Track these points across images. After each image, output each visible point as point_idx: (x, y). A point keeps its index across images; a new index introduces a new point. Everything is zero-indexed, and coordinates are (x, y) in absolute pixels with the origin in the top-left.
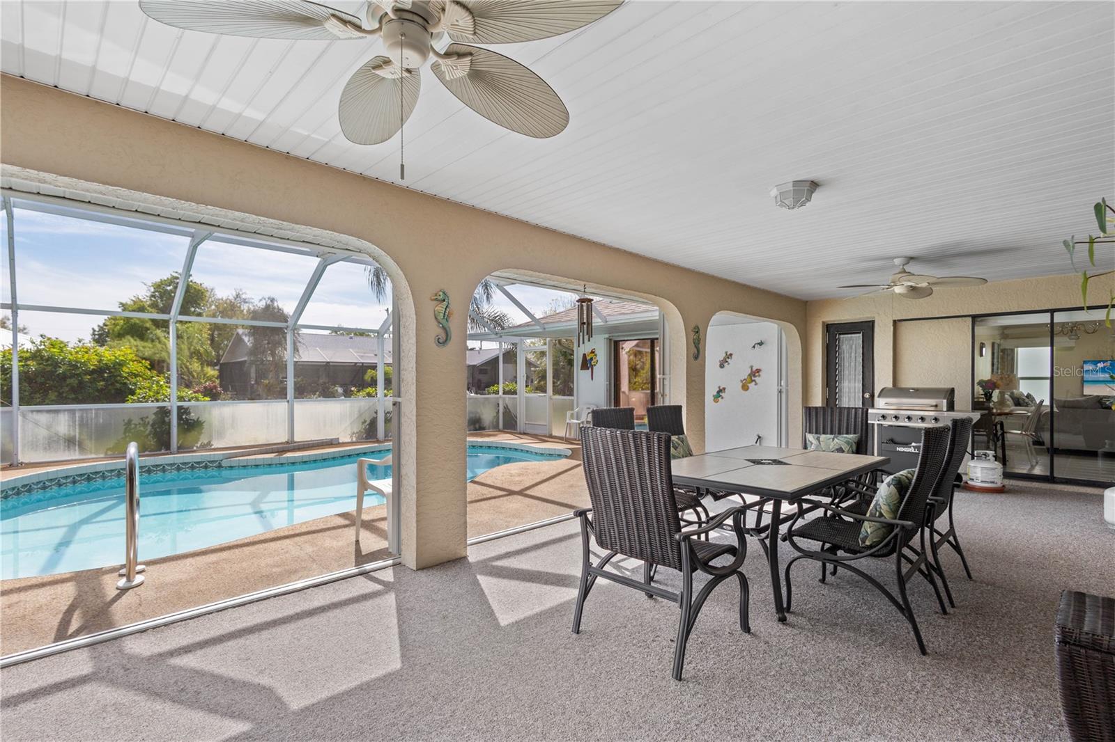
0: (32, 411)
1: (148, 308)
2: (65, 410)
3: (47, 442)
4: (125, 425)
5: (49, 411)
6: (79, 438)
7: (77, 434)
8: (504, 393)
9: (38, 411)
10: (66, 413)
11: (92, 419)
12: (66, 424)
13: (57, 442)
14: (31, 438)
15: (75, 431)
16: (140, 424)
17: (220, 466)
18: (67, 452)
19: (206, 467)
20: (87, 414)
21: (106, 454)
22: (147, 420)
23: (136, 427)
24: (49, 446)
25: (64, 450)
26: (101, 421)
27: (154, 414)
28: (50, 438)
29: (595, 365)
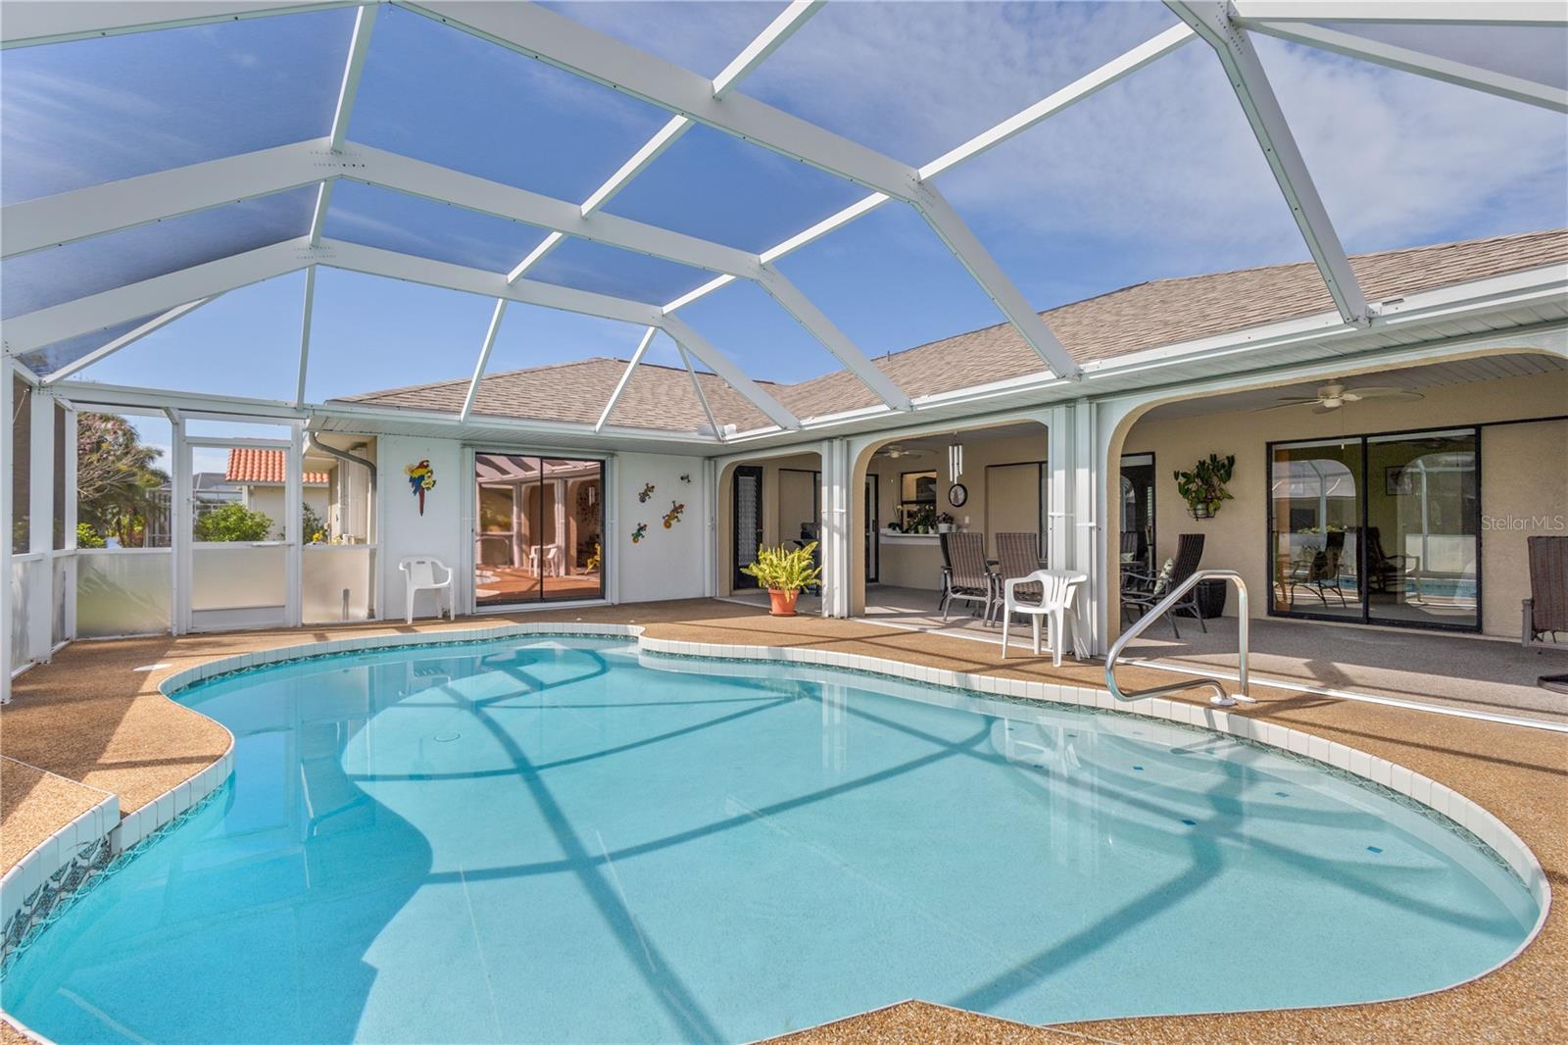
29: (428, 489)
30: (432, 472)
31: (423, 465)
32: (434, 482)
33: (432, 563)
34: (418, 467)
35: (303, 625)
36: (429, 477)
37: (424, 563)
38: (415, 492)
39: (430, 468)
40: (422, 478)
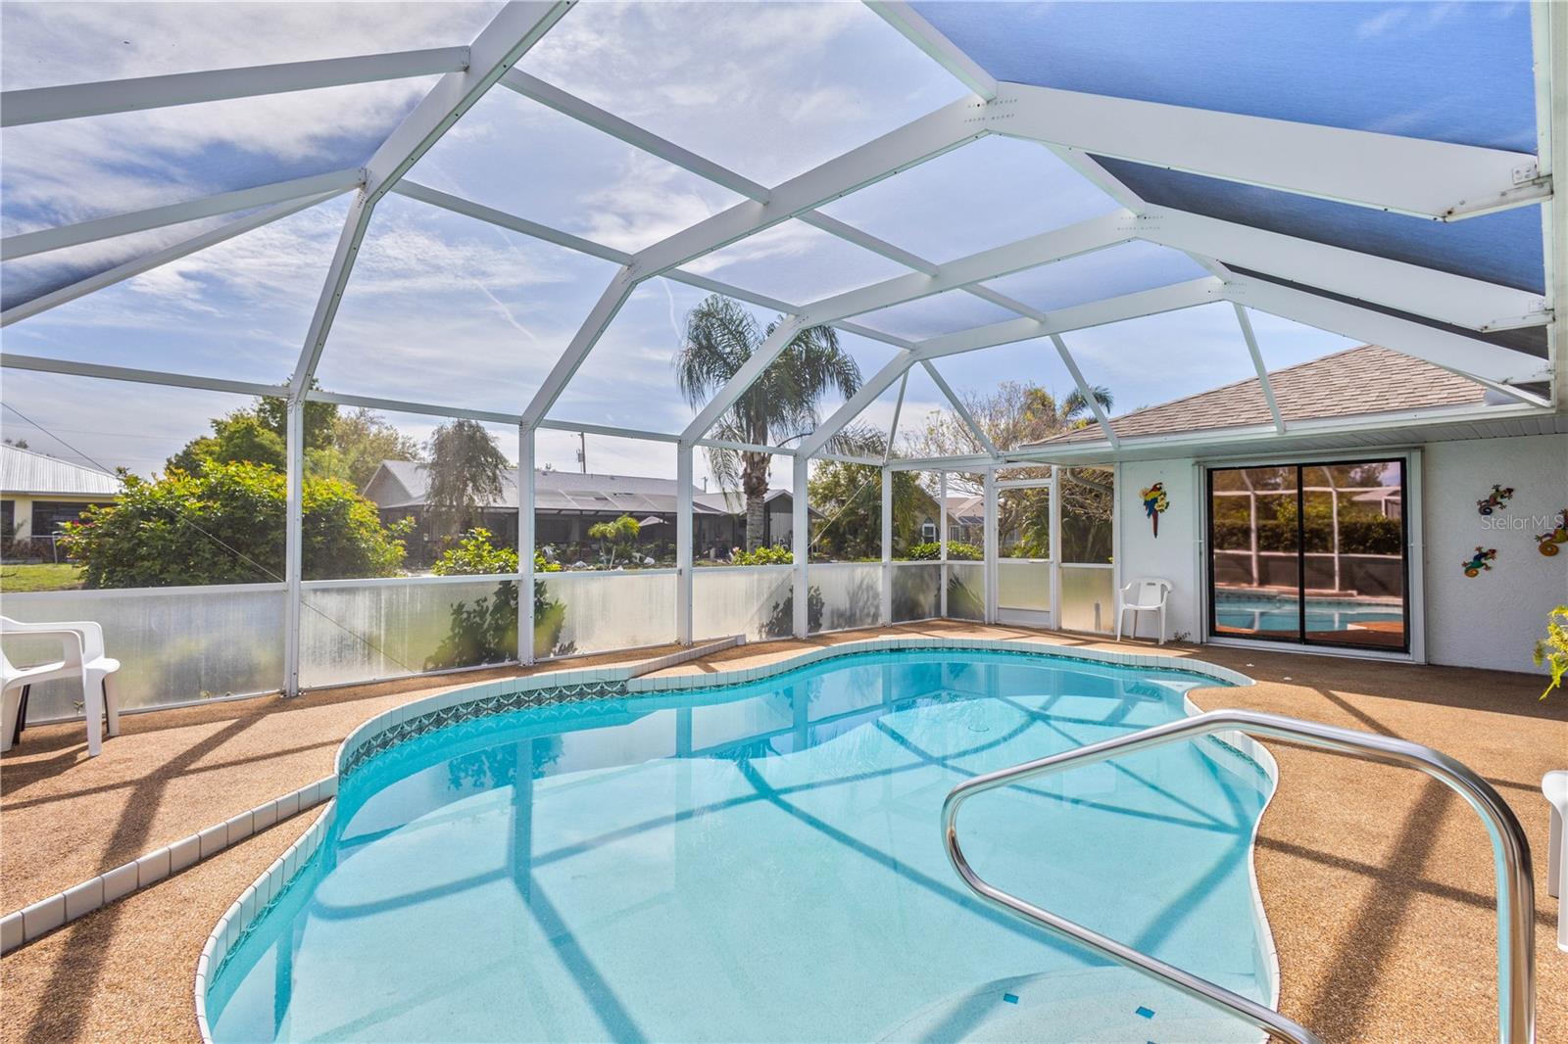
0: (315, 591)
1: (258, 429)
2: (365, 589)
3: (336, 649)
4: (452, 614)
5: (341, 591)
6: (386, 640)
7: (383, 632)
8: (950, 557)
9: (325, 591)
10: (367, 593)
11: (405, 604)
12: (367, 613)
13: (352, 647)
14: (311, 643)
15: (380, 629)
16: (475, 611)
17: (623, 692)
18: (367, 668)
19: (602, 693)
20: (397, 595)
21: (425, 669)
22: (485, 605)
23: (469, 617)
24: (340, 657)
25: (363, 662)
26: (419, 607)
27: (496, 593)
28: (342, 639)
29: (1162, 511)
30: (1165, 494)
31: (1156, 488)
32: (1168, 504)
33: (1163, 585)
34: (1152, 490)
35: (1060, 629)
36: (1162, 499)
37: (1154, 584)
38: (1149, 515)
39: (1163, 490)
40: (1155, 500)
